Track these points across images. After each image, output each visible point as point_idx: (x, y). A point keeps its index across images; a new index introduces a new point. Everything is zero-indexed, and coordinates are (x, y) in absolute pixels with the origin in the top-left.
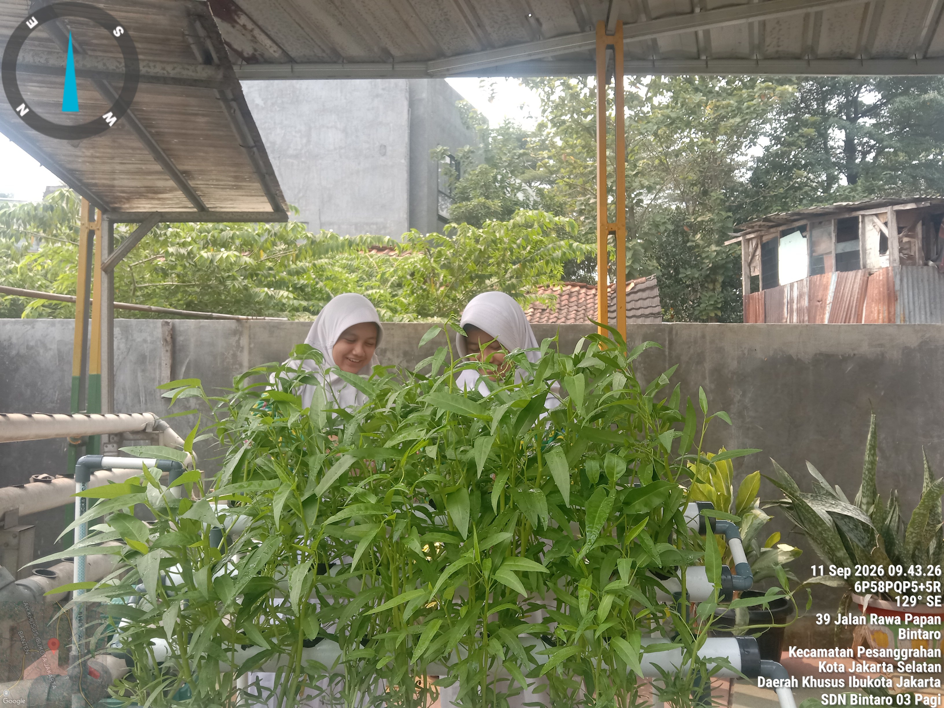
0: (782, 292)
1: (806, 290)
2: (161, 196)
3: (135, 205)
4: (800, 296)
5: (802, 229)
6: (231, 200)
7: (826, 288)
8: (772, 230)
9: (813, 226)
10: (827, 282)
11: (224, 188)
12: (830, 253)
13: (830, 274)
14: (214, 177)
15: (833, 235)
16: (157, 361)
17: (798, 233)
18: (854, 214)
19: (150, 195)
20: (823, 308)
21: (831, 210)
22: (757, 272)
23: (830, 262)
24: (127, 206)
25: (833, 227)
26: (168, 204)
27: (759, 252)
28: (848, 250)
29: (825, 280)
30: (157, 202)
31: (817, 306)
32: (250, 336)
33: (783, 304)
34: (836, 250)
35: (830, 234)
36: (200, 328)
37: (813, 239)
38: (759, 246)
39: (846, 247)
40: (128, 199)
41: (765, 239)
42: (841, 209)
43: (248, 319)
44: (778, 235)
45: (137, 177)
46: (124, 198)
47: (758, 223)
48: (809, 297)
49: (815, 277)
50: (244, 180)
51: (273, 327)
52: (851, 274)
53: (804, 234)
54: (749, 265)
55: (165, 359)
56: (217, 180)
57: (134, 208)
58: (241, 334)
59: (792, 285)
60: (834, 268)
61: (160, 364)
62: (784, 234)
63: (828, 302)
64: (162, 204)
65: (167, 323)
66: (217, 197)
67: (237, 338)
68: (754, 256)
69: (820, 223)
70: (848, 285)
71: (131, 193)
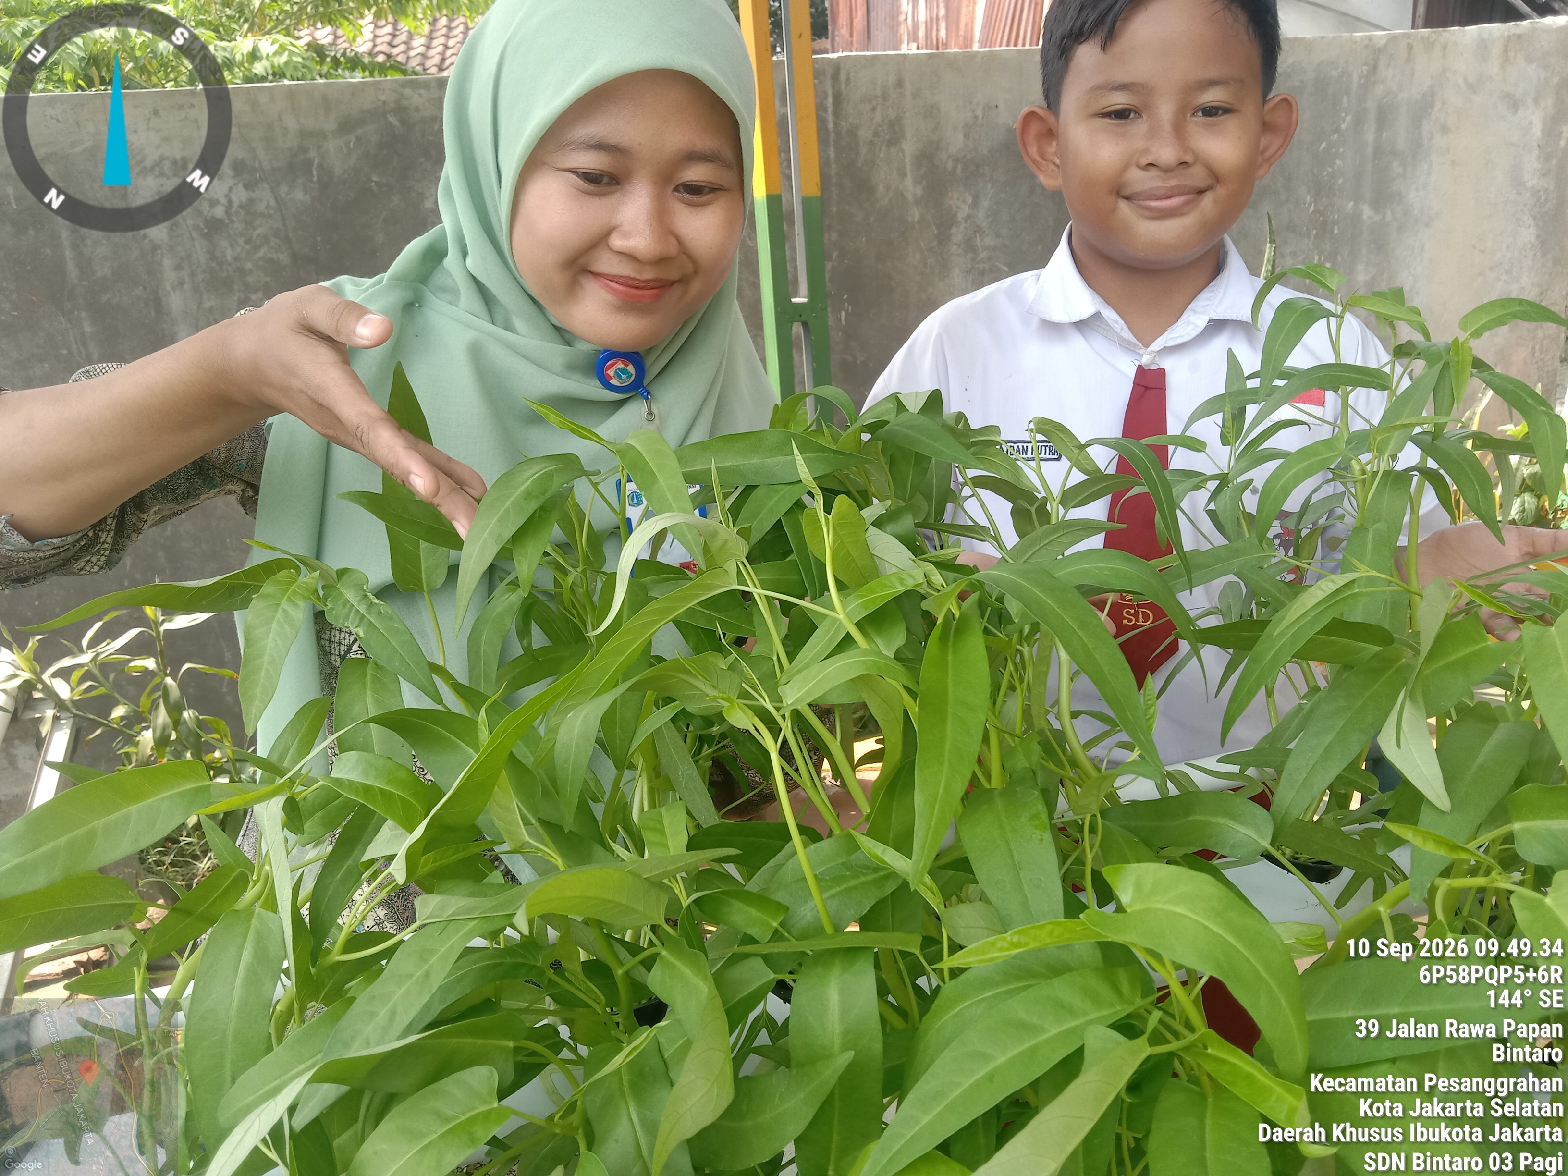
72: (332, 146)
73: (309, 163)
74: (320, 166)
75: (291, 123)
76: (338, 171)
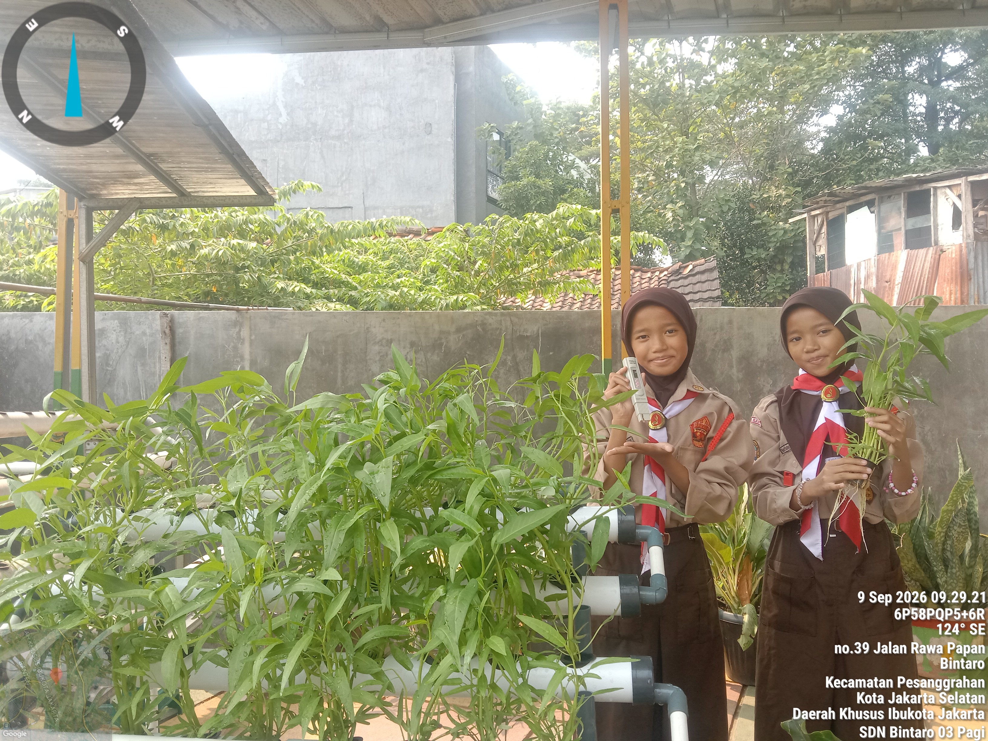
0: (848, 272)
1: (873, 270)
2: (136, 181)
3: (113, 192)
4: (868, 277)
5: (870, 204)
6: (211, 183)
7: (894, 267)
8: (838, 206)
9: (881, 200)
10: (896, 261)
11: (199, 171)
12: (900, 229)
13: (899, 252)
14: (184, 159)
15: (903, 210)
16: (157, 354)
17: (866, 207)
18: (925, 187)
19: (126, 180)
20: (892, 289)
21: (900, 183)
22: (823, 251)
23: (899, 240)
24: (104, 192)
25: (902, 202)
26: (147, 190)
27: (824, 230)
28: (919, 226)
29: (894, 258)
30: (134, 187)
31: (885, 287)
32: (250, 328)
33: (850, 285)
34: (905, 226)
35: (899, 209)
36: (200, 319)
37: (882, 214)
38: (825, 223)
39: (917, 222)
40: (104, 185)
41: (831, 216)
42: (911, 182)
43: (248, 309)
44: (845, 210)
45: (104, 161)
46: (98, 184)
47: (824, 198)
48: (877, 277)
49: (883, 255)
50: (216, 162)
51: (275, 317)
52: (922, 252)
53: (872, 209)
54: (815, 243)
55: (164, 352)
56: (189, 162)
57: (112, 194)
58: (241, 325)
59: (859, 265)
60: (903, 246)
61: (160, 357)
62: (851, 209)
63: (896, 283)
64: (141, 190)
65: (166, 315)
66: (195, 180)
67: (237, 330)
68: (819, 233)
69: (889, 197)
70: (918, 264)
71: (104, 178)
72: (452, 338)
73: (441, 344)
74: (446, 346)
75: (437, 327)
76: (453, 348)
